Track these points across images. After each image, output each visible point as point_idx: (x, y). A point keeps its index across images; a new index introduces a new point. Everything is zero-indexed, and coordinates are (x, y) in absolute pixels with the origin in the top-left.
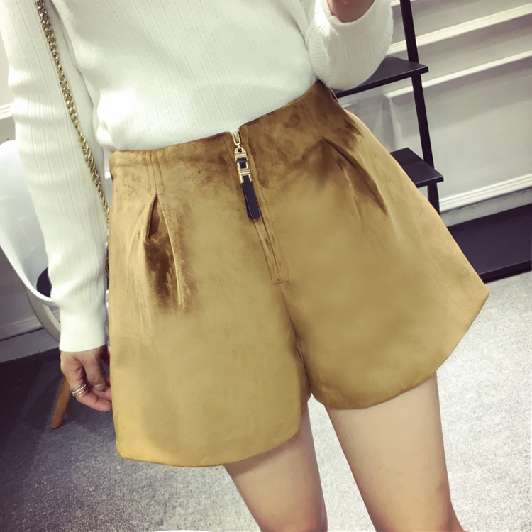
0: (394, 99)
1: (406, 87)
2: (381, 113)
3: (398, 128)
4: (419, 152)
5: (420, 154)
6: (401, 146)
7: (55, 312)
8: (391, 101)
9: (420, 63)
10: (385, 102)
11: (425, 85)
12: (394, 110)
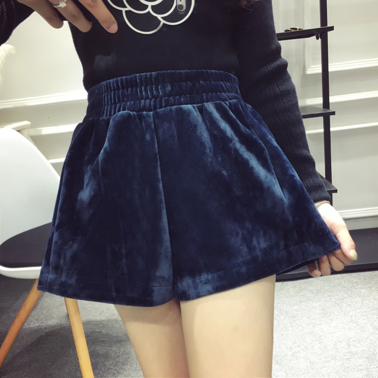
4: (322, 173)
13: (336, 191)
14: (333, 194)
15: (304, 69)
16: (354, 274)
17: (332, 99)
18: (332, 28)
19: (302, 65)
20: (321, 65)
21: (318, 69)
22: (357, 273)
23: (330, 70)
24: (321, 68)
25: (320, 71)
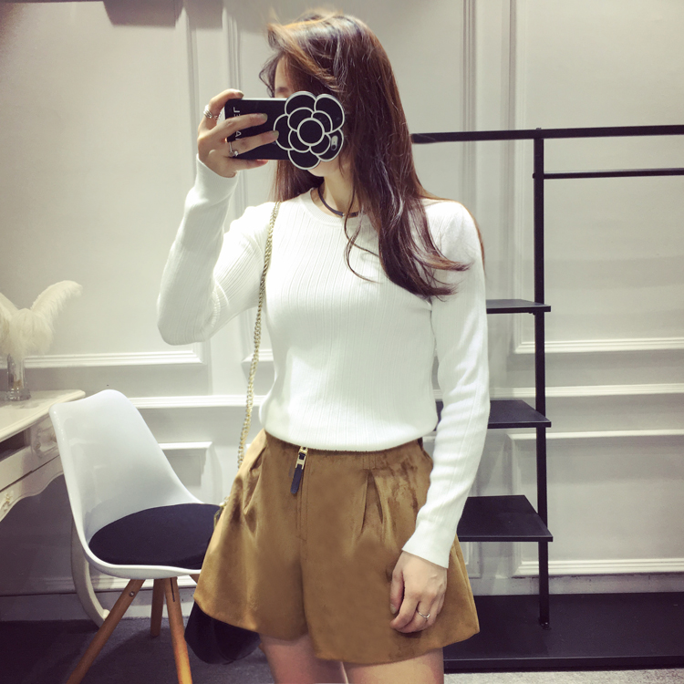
0: (518, 442)
1: (531, 434)
2: (501, 452)
3: (517, 473)
4: (534, 501)
5: (535, 505)
6: (518, 492)
7: (93, 577)
8: (514, 444)
9: (547, 417)
10: (508, 444)
11: (549, 435)
12: (515, 451)
13: (551, 539)
14: (549, 543)
15: (512, 346)
16: (575, 674)
17: (550, 392)
18: (548, 309)
19: (509, 340)
20: (534, 343)
21: (529, 347)
22: (582, 672)
23: (546, 350)
24: (534, 346)
25: (533, 350)
